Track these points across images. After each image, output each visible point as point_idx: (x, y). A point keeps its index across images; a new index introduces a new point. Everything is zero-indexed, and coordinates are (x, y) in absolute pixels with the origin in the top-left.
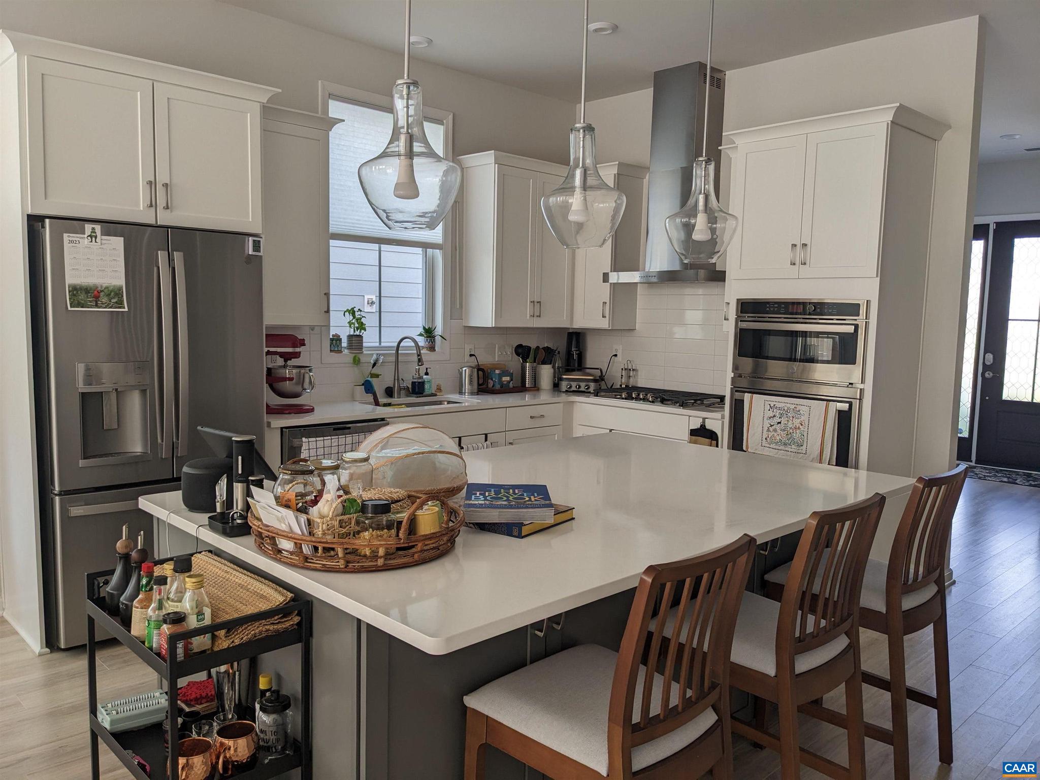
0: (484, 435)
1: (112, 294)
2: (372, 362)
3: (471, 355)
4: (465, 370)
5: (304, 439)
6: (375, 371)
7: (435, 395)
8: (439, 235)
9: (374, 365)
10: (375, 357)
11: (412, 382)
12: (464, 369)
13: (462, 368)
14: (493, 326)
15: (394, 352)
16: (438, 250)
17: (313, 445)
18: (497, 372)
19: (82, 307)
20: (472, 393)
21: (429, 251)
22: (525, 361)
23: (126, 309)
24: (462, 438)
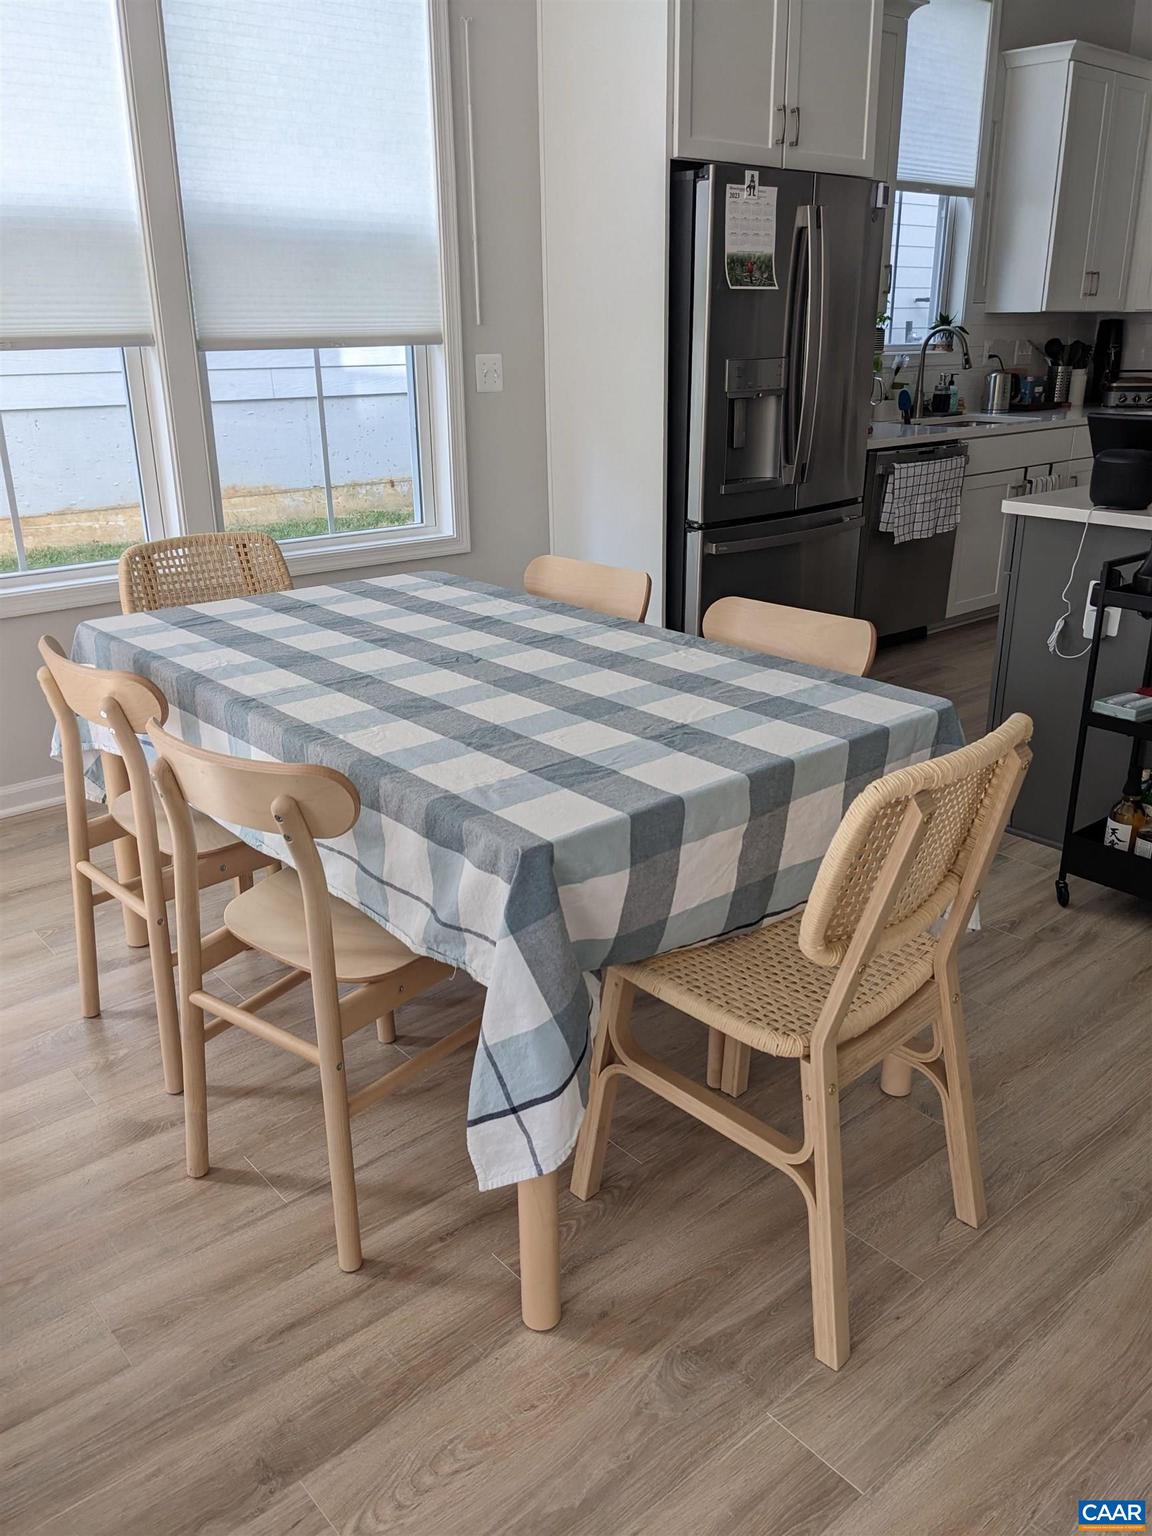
0: (1048, 466)
1: (764, 266)
2: (894, 366)
3: (991, 357)
4: (996, 377)
5: (896, 466)
6: (898, 379)
7: (961, 414)
8: (970, 175)
9: (898, 370)
10: (897, 360)
11: (935, 395)
12: (994, 375)
13: (990, 374)
14: (1044, 310)
15: (919, 352)
16: (965, 198)
17: (904, 471)
18: (1030, 379)
19: (741, 285)
20: (1002, 411)
21: (952, 198)
22: (1055, 364)
23: (777, 288)
24: (1029, 469)
